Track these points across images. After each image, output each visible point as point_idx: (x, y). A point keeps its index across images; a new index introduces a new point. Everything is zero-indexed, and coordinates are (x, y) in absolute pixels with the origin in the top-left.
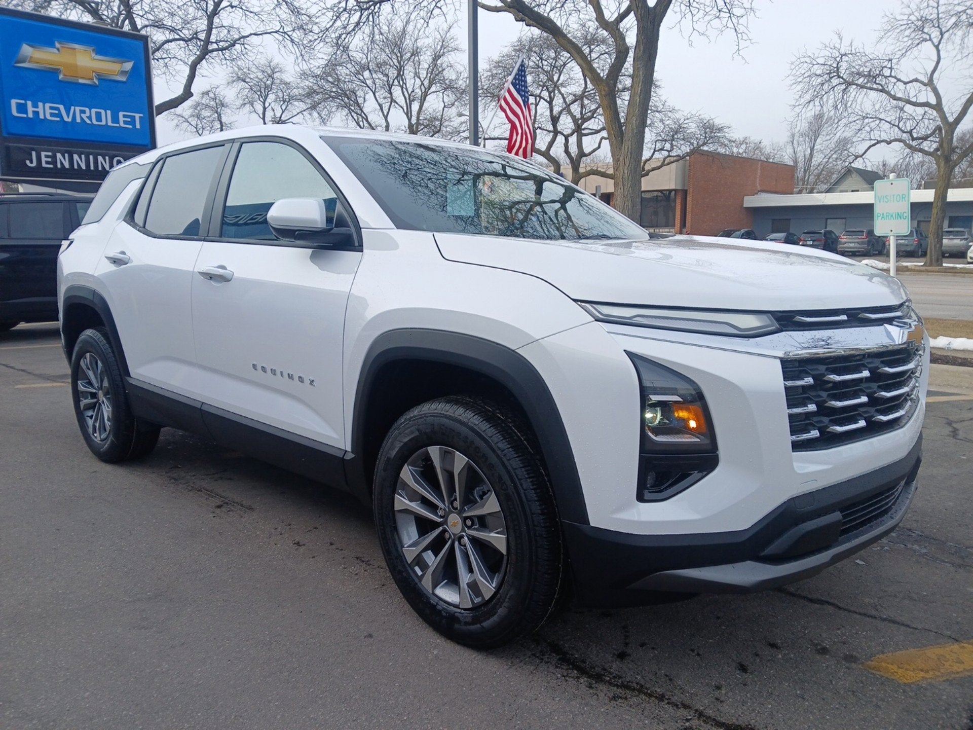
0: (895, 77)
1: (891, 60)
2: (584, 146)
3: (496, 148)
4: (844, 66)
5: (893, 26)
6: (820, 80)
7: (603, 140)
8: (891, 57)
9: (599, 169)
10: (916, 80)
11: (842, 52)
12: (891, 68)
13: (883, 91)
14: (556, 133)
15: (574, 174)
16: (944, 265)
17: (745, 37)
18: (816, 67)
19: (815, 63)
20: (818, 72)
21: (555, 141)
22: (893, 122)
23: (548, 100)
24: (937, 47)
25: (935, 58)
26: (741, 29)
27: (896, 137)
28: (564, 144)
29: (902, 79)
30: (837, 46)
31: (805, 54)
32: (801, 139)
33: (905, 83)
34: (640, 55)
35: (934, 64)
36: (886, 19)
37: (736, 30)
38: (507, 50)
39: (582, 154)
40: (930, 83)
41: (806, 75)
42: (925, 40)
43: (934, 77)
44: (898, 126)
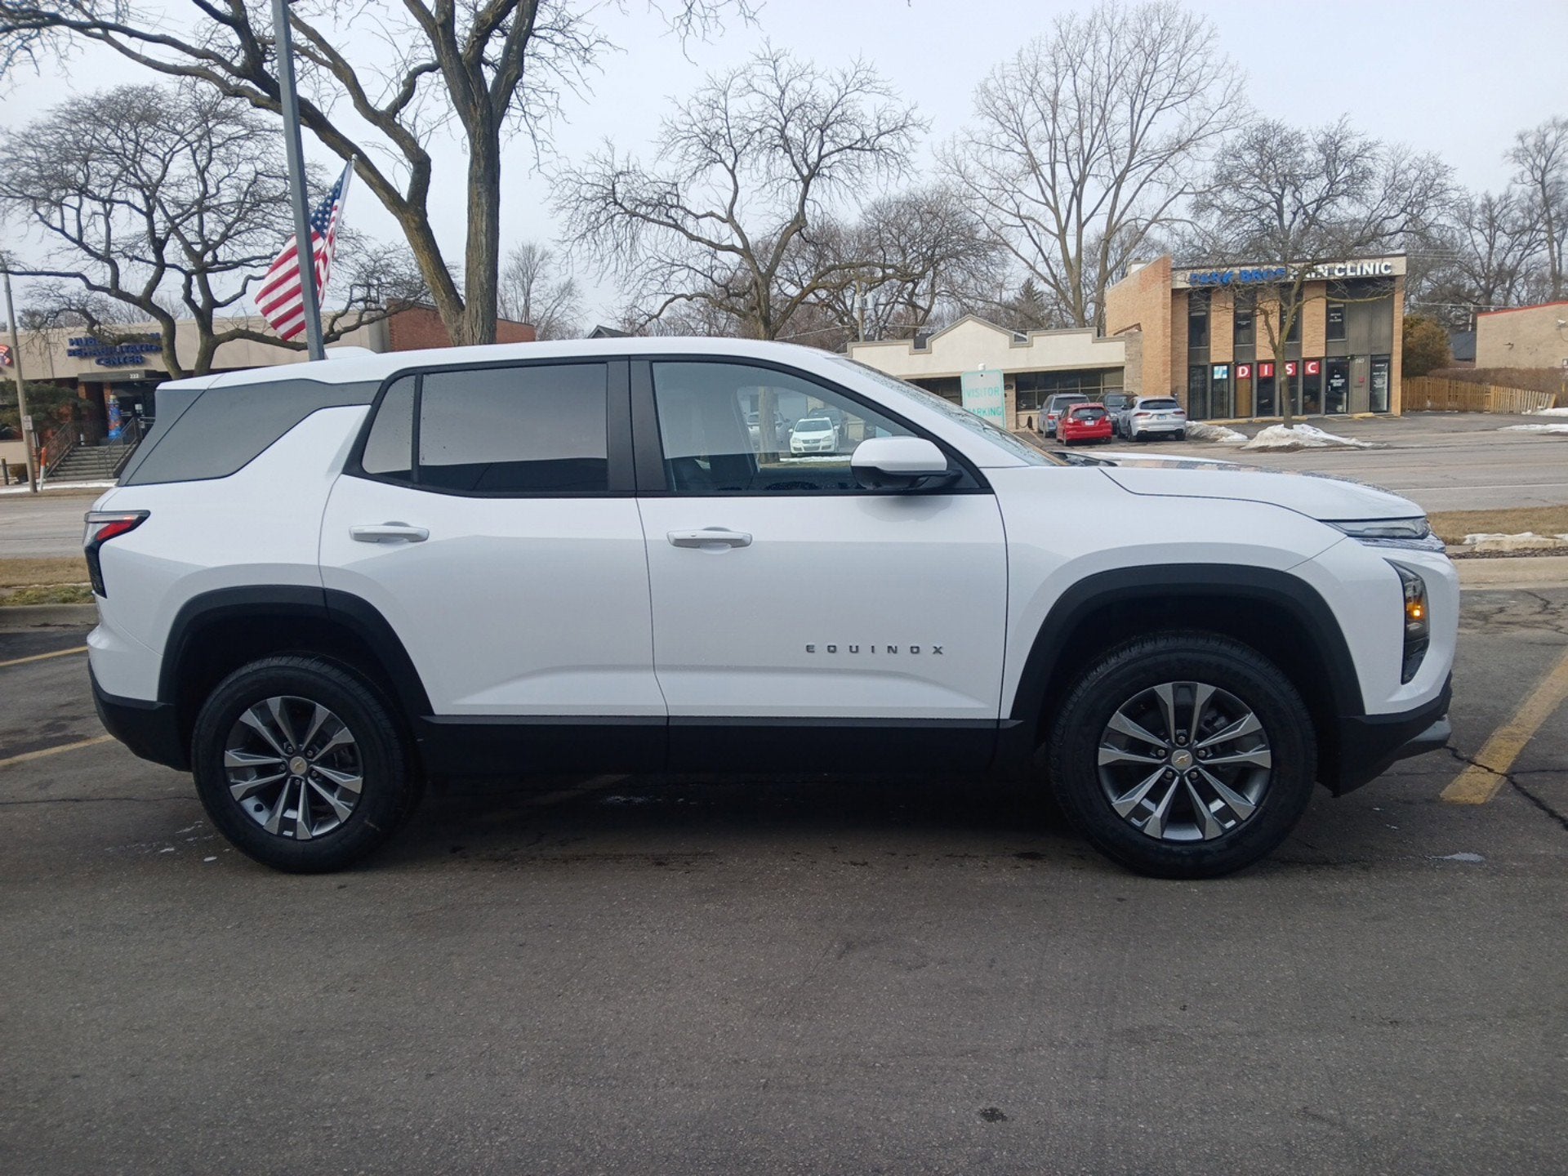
0: (683, 208)
1: (676, 185)
2: (213, 290)
3: (31, 289)
4: (619, 188)
5: (673, 136)
6: (593, 207)
7: (250, 281)
8: (676, 180)
9: (251, 329)
10: (712, 214)
11: (619, 168)
12: (678, 196)
13: (677, 227)
14: (161, 266)
15: (205, 338)
16: (781, 460)
17: (547, 147)
18: (584, 188)
19: (584, 182)
20: (589, 195)
21: (160, 279)
22: (706, 273)
23: (145, 210)
24: (732, 172)
25: (732, 187)
26: (540, 135)
27: (699, 291)
28: (184, 286)
29: (694, 211)
30: (609, 159)
31: (568, 169)
32: (509, 282)
33: (697, 217)
34: (479, 174)
35: (731, 194)
36: (664, 129)
37: (533, 136)
38: (44, 118)
39: (212, 304)
40: (730, 219)
41: (573, 198)
42: (714, 161)
43: (735, 213)
44: (711, 278)
